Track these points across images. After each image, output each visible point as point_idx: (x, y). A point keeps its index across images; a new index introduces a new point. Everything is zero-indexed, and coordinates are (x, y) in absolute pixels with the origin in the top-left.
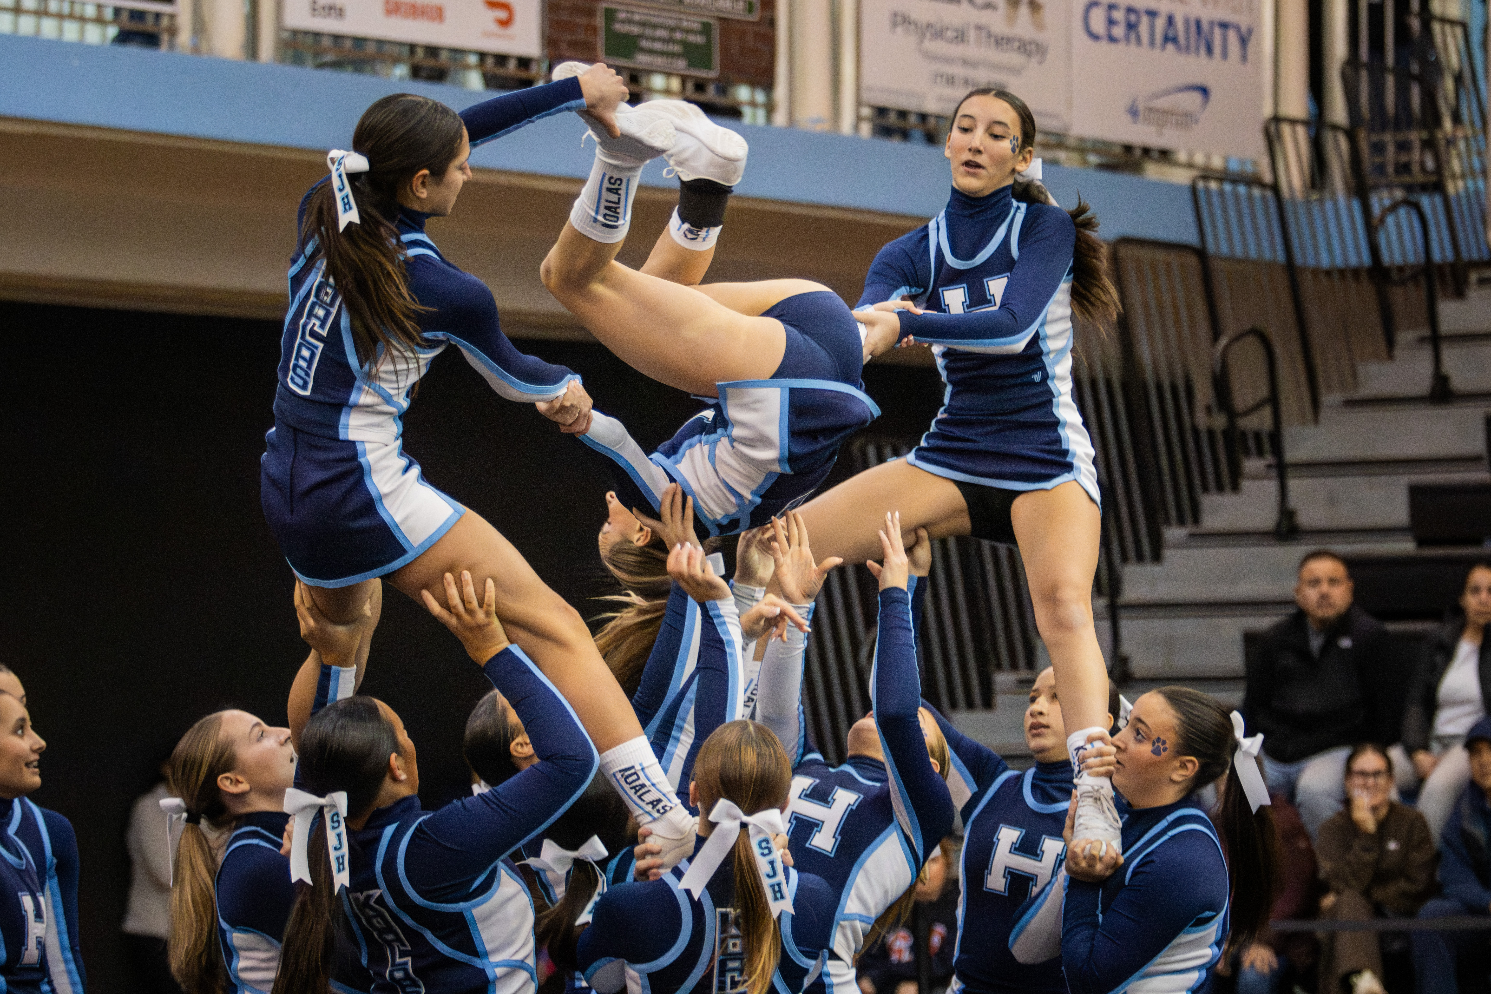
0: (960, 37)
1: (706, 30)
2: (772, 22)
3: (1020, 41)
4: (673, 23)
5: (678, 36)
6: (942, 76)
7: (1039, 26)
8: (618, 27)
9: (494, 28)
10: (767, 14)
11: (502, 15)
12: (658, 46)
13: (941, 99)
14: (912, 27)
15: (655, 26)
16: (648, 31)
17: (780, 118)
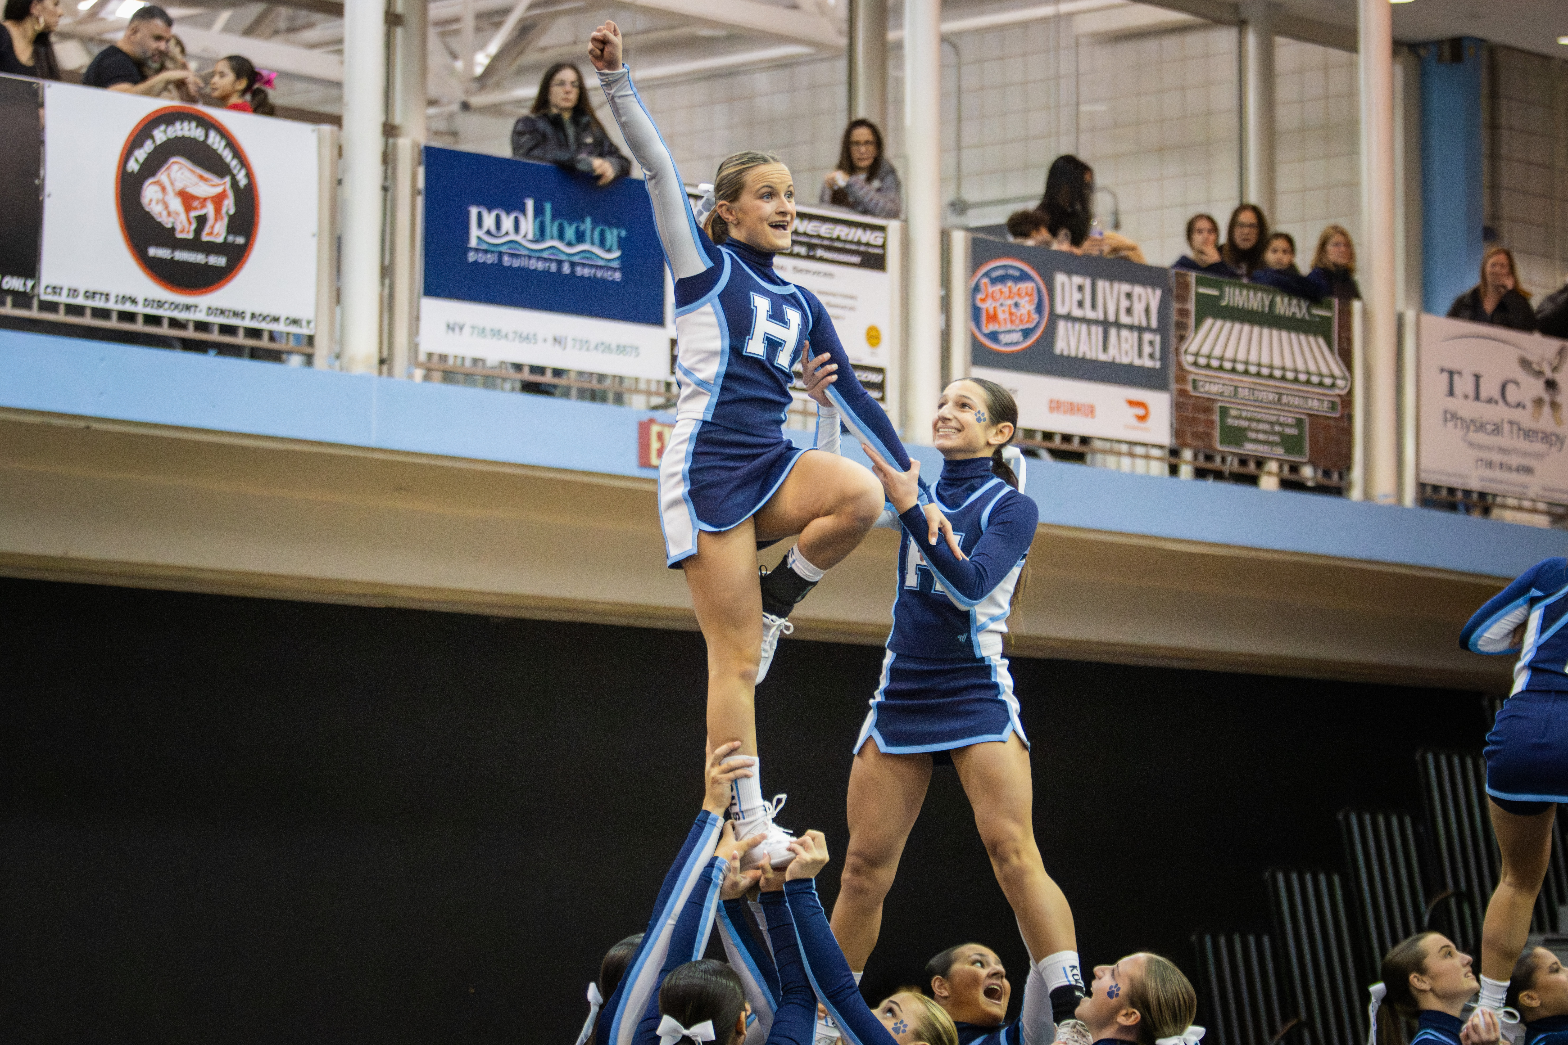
0: (1497, 430)
1: (1299, 423)
2: (1350, 418)
3: (1543, 433)
4: (1273, 419)
5: (1277, 428)
6: (1482, 460)
7: (1559, 421)
8: (1230, 421)
9: (1134, 422)
10: (1346, 412)
11: (1141, 412)
12: (1261, 437)
13: (1482, 479)
14: (1459, 422)
15: (1259, 421)
16: (1254, 425)
17: (1356, 494)
